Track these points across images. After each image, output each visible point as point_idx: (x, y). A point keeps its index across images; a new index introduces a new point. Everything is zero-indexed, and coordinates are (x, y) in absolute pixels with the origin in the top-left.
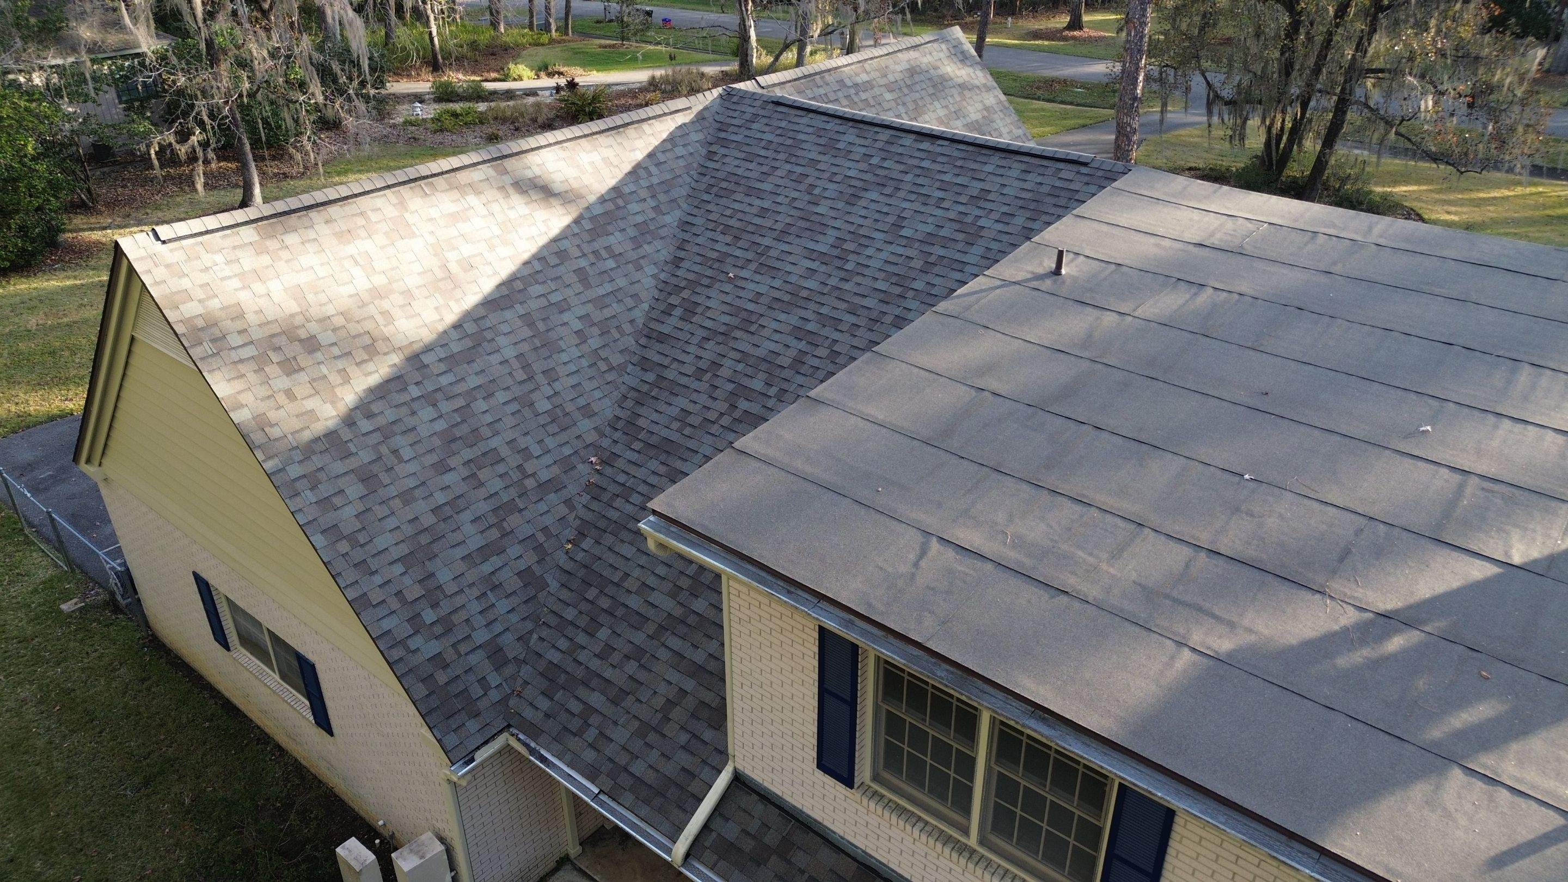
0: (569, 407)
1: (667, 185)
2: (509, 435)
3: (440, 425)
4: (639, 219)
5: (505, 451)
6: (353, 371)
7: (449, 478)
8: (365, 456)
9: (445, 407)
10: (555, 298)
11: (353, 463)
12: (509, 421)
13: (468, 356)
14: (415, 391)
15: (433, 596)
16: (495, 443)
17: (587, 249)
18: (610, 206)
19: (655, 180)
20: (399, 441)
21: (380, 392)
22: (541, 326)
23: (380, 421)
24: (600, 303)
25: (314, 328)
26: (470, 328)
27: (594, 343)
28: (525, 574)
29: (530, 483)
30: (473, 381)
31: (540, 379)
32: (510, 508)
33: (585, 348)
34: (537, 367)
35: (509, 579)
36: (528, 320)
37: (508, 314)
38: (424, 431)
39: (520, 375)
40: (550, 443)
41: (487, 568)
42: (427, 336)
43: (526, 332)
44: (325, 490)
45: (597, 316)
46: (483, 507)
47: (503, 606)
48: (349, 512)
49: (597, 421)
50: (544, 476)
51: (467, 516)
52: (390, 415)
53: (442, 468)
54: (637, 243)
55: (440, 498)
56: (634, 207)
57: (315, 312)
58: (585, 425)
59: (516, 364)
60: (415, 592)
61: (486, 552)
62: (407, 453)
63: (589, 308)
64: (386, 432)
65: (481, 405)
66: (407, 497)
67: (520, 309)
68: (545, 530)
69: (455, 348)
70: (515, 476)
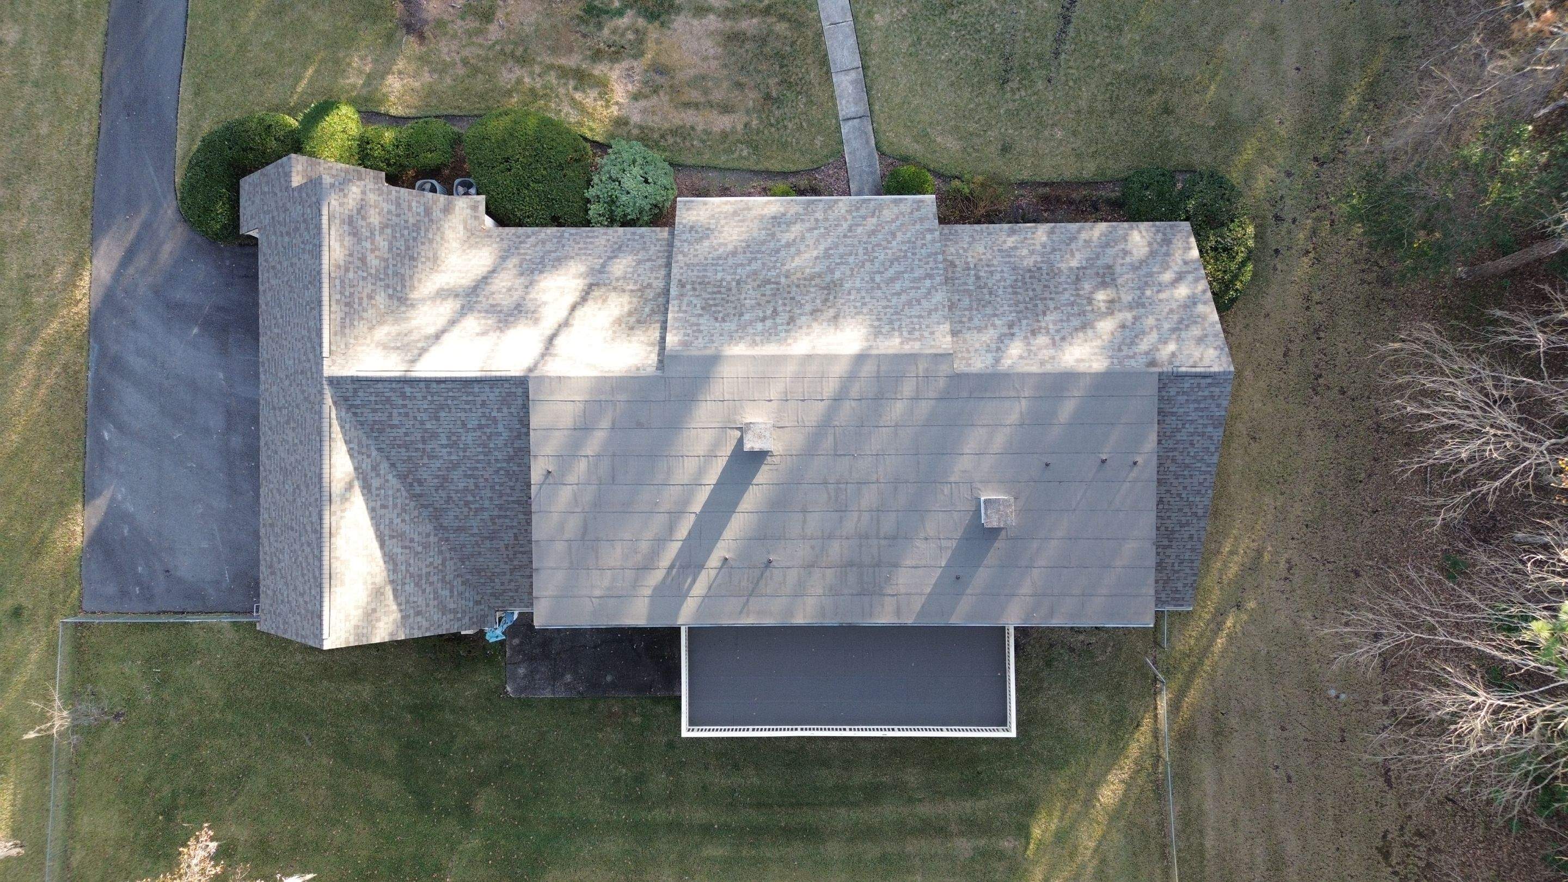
0: (424, 541)
1: (360, 444)
2: (424, 566)
3: (412, 585)
4: (369, 467)
5: (428, 570)
6: (387, 602)
7: (427, 591)
8: (412, 611)
9: (408, 581)
10: (387, 523)
11: (412, 615)
12: (420, 563)
13: (395, 565)
14: (399, 587)
15: (454, 611)
16: (424, 571)
17: (374, 498)
18: (361, 476)
19: (356, 447)
20: (412, 599)
21: (396, 597)
22: (395, 534)
23: (404, 601)
24: (395, 506)
25: (369, 607)
26: (387, 559)
27: (407, 518)
28: (463, 583)
29: (440, 567)
30: (403, 568)
31: (412, 544)
32: (444, 577)
33: (408, 522)
34: (407, 544)
35: (461, 588)
36: (391, 537)
37: (387, 543)
38: (412, 591)
39: (408, 551)
40: (431, 554)
41: (456, 593)
42: (385, 574)
43: (395, 540)
44: (416, 627)
45: (398, 510)
46: (440, 585)
47: (467, 594)
48: (424, 623)
49: (432, 534)
50: (440, 562)
51: (440, 591)
52: (403, 599)
53: (424, 591)
54: (378, 475)
55: (432, 596)
56: (364, 466)
57: (364, 605)
58: (432, 539)
59: (404, 551)
60: (451, 616)
61: (451, 591)
62: (415, 599)
63: (395, 511)
64: (407, 602)
65: (411, 569)
66: (427, 605)
67: (387, 538)
68: (455, 571)
69: (391, 567)
70: (436, 571)
